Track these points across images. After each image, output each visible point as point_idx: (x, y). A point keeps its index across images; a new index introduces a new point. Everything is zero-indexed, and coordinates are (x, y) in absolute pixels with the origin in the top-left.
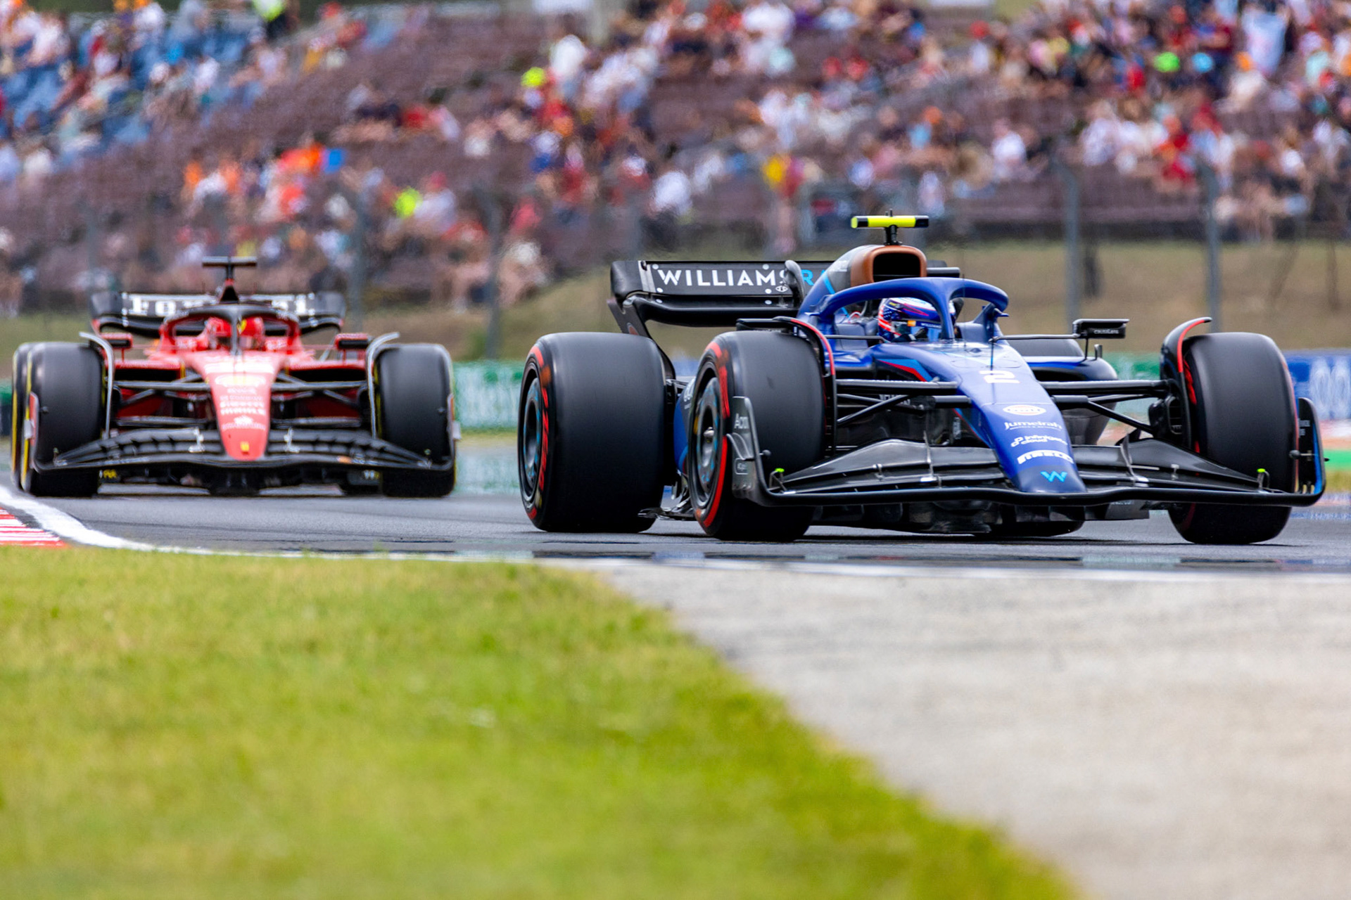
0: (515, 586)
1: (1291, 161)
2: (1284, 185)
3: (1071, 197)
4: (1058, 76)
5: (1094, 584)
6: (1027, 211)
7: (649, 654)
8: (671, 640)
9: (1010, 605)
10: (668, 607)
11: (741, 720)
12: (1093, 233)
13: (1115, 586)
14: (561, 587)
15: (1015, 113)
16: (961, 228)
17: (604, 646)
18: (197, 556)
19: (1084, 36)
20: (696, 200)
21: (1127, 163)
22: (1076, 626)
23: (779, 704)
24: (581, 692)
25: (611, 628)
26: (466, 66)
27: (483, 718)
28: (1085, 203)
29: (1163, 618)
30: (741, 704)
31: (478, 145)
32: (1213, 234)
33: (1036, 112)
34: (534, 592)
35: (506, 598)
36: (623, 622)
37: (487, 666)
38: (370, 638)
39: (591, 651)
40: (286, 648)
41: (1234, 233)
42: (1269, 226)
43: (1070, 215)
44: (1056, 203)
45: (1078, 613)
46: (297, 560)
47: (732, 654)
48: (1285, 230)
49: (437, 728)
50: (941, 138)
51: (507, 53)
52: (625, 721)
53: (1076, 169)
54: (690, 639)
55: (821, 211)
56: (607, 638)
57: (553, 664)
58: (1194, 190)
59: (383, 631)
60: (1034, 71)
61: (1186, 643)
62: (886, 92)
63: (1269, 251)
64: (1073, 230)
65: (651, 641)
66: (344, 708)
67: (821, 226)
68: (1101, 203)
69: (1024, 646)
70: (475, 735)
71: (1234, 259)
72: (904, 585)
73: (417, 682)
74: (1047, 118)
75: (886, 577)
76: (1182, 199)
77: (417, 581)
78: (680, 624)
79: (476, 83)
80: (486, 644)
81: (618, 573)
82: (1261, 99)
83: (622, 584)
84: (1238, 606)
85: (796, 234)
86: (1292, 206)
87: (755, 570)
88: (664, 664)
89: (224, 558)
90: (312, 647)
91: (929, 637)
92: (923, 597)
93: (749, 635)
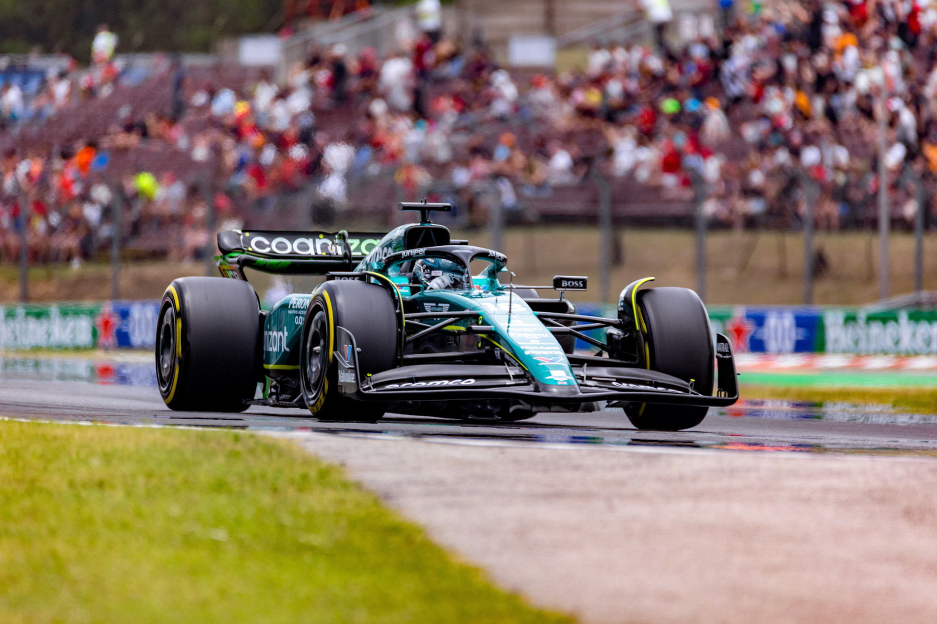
0: (239, 447)
1: (757, 178)
2: (750, 192)
3: (605, 196)
6: (574, 206)
7: (331, 495)
8: (346, 486)
9: (576, 468)
10: (343, 464)
11: (396, 540)
12: (620, 222)
13: (647, 456)
14: (270, 449)
15: (567, 139)
16: (531, 214)
17: (300, 490)
18: (20, 423)
21: (642, 174)
22: (622, 483)
23: (420, 530)
24: (287, 520)
25: (305, 477)
27: (221, 535)
28: (615, 201)
29: (681, 478)
30: (395, 530)
31: (201, 153)
32: (702, 225)
33: (582, 138)
34: (252, 451)
35: (233, 455)
36: (313, 474)
37: (222, 500)
38: (141, 480)
39: (291, 492)
40: (84, 486)
41: (716, 225)
42: (742, 221)
43: (604, 209)
44: (594, 201)
45: (623, 474)
46: (90, 426)
47: (387, 496)
48: (751, 223)
49: (189, 541)
52: (316, 539)
53: (609, 178)
54: (358, 486)
56: (303, 483)
57: (266, 500)
58: (688, 194)
59: (149, 475)
60: (581, 110)
61: (698, 496)
63: (739, 237)
64: (606, 220)
65: (331, 486)
66: (124, 526)
68: (625, 201)
69: (587, 496)
70: (215, 546)
71: (715, 242)
72: (504, 452)
73: (175, 510)
74: (588, 143)
75: (491, 447)
76: (681, 200)
77: (172, 442)
78: (352, 476)
80: (220, 486)
81: (308, 440)
83: (311, 448)
84: (733, 472)
86: (754, 206)
87: (401, 440)
88: (341, 502)
89: (39, 425)
90: (101, 485)
91: (522, 488)
92: (516, 461)
93: (398, 484)
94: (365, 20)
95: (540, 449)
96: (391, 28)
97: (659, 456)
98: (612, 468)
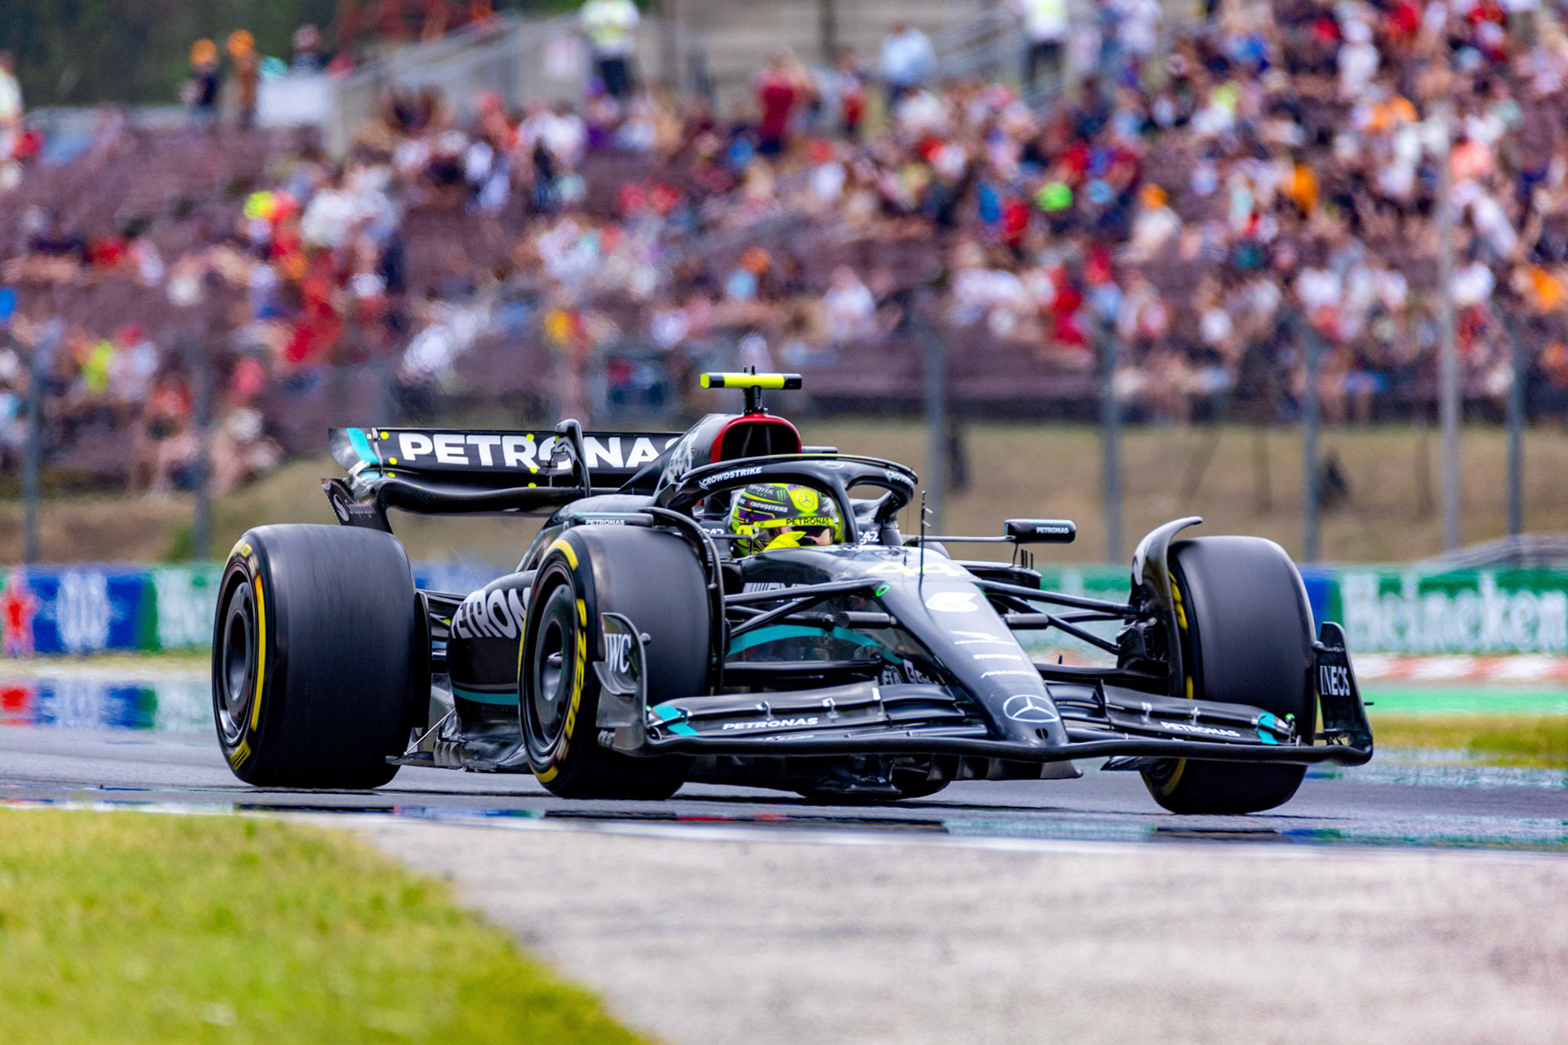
0: (256, 847)
1: (1216, 327)
2: (1203, 354)
3: (934, 364)
4: (919, 211)
5: (987, 854)
6: (876, 381)
7: (426, 935)
8: (454, 918)
9: (881, 879)
10: (449, 877)
11: (546, 1021)
12: (962, 411)
13: (1015, 858)
14: (314, 850)
15: (863, 257)
17: (369, 925)
19: (948, 161)
20: (461, 362)
21: (1004, 324)
22: (966, 908)
23: (590, 1001)
24: (345, 984)
25: (378, 903)
26: (169, 189)
27: (221, 1014)
28: (952, 373)
29: (1077, 898)
30: (545, 1001)
31: (185, 289)
32: (1112, 414)
33: (891, 256)
34: (279, 854)
35: (245, 862)
36: (393, 896)
37: (223, 948)
38: (73, 910)
39: (352, 930)
41: (1138, 414)
42: (1184, 407)
43: (933, 387)
44: (916, 373)
45: (968, 892)
47: (531, 938)
48: (1203, 411)
49: (163, 1027)
50: (767, 288)
51: (222, 172)
53: (938, 329)
54: (478, 918)
55: (617, 378)
56: (374, 914)
57: (306, 946)
58: (1086, 358)
59: (89, 902)
60: (888, 207)
61: (1108, 932)
62: (702, 228)
63: (1181, 437)
64: (936, 406)
65: (427, 918)
66: (44, 998)
67: (617, 397)
68: (972, 373)
69: (902, 933)
70: (211, 1037)
71: (1138, 446)
72: (746, 853)
73: (137, 968)
74: (905, 264)
75: (723, 842)
76: (1073, 370)
77: (131, 839)
78: (465, 899)
79: (183, 210)
80: (220, 921)
81: (383, 831)
82: (1171, 244)
83: (389, 846)
84: (1171, 885)
85: (587, 406)
86: (1209, 380)
87: (557, 831)
88: (446, 949)
91: (781, 919)
92: (771, 868)
93: (551, 914)
94: (487, 41)
96: (537, 53)
97: (1033, 857)
98: (949, 880)
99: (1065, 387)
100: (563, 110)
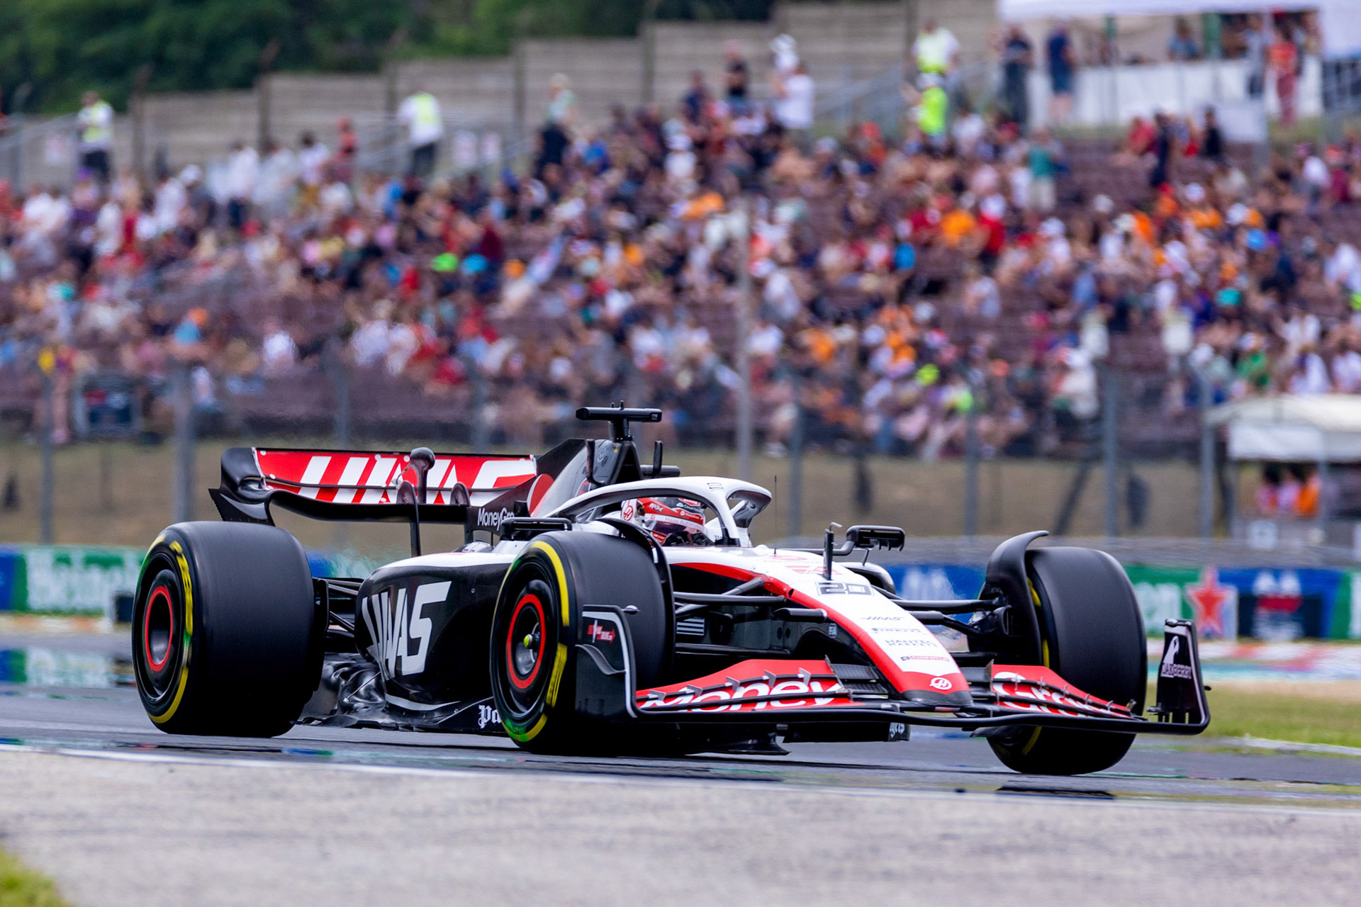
1: (560, 369)
2: (551, 391)
3: (343, 398)
4: (332, 276)
5: (361, 777)
6: (298, 409)
9: (276, 796)
12: (363, 433)
13: (380, 779)
15: (289, 312)
16: (235, 420)
19: (357, 237)
21: (397, 364)
22: (342, 819)
28: (356, 404)
29: (428, 812)
32: (479, 437)
33: (310, 312)
41: (500, 437)
42: (537, 432)
43: (341, 415)
44: (327, 403)
45: (344, 806)
48: (551, 435)
50: (209, 334)
53: (348, 369)
55: (95, 401)
58: (462, 393)
60: (307, 272)
61: (450, 839)
62: (161, 287)
64: (342, 429)
67: (93, 417)
68: (372, 403)
69: (291, 837)
72: (171, 771)
74: (320, 319)
75: (155, 763)
76: (450, 403)
82: (531, 305)
84: (503, 804)
85: (70, 423)
86: (558, 412)
87: (25, 752)
91: (197, 824)
92: (191, 785)
93: (20, 817)
95: (227, 766)
96: (36, 147)
97: (398, 777)
98: (329, 797)
99: (446, 415)
100: (56, 193)
